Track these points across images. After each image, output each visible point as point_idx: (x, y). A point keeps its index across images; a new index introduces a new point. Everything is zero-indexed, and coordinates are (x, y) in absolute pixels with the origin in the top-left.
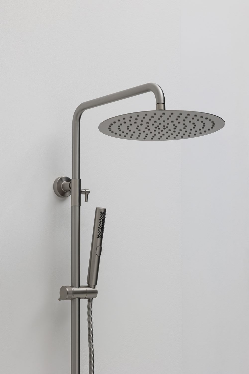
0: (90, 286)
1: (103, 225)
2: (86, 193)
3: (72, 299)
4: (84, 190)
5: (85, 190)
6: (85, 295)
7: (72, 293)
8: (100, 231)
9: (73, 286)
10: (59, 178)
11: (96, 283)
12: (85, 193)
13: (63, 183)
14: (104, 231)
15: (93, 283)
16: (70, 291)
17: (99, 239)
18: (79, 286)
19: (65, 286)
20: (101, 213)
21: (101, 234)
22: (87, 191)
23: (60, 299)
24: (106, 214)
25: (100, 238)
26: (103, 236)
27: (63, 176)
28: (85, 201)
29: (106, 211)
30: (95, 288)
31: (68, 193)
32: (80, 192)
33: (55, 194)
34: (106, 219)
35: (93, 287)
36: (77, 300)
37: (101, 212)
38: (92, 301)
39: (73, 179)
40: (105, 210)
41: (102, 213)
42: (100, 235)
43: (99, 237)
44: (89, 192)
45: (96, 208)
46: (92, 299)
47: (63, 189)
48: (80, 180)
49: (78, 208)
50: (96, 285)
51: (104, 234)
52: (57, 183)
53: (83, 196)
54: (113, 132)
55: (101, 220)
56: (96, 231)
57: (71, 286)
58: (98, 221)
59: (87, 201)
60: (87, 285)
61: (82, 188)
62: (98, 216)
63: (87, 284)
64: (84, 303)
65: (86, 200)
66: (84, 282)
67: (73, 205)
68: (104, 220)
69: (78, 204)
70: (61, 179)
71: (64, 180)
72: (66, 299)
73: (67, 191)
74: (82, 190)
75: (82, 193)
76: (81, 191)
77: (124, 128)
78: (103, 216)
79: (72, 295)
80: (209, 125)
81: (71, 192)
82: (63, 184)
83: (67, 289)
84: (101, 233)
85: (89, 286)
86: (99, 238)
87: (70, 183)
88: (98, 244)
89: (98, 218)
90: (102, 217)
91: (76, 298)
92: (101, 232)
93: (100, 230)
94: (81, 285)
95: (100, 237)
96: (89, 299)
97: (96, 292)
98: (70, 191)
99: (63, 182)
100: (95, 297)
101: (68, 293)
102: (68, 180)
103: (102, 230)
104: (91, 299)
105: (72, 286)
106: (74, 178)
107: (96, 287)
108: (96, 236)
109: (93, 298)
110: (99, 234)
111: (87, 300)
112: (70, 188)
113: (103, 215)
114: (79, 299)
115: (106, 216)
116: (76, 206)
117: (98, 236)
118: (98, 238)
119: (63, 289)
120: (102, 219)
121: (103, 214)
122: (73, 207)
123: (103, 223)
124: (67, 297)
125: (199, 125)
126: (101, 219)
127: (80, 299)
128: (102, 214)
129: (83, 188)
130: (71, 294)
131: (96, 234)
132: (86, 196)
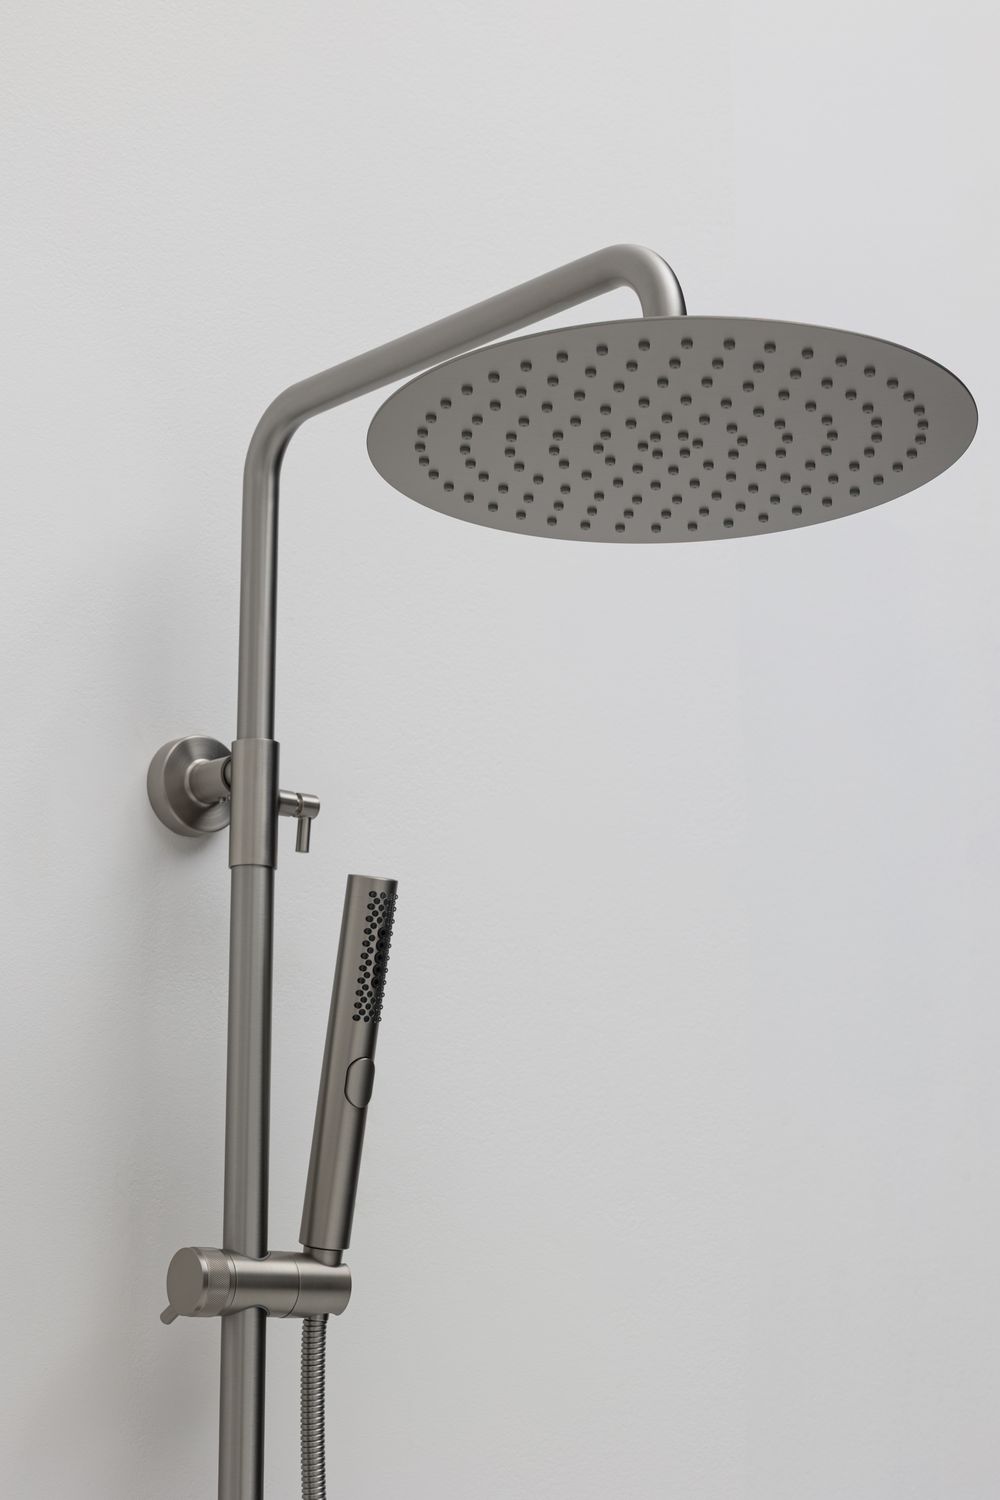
0: (316, 1253)
1: (382, 958)
2: (304, 811)
3: (229, 1315)
4: (295, 798)
5: (299, 796)
6: (288, 1299)
7: (227, 1281)
8: (366, 987)
9: (235, 1249)
10: (173, 743)
11: (345, 1242)
12: (299, 811)
13: (190, 768)
14: (386, 989)
15: (332, 1242)
16: (216, 1274)
17: (362, 1027)
18: (263, 1253)
19: (196, 1249)
20: (371, 900)
21: (373, 1001)
22: (305, 799)
23: (168, 1317)
24: (398, 904)
25: (366, 1019)
27: (190, 735)
28: (299, 849)
29: (399, 892)
30: (337, 1263)
31: (217, 815)
32: (276, 805)
33: (156, 819)
34: (395, 928)
35: (328, 1257)
36: (251, 1317)
37: (372, 894)
38: (324, 1327)
39: (242, 741)
40: (392, 885)
41: (378, 896)
42: (368, 1007)
43: (362, 1012)
44: (316, 807)
45: (351, 878)
46: (326, 1317)
47: (196, 797)
48: (275, 748)
49: (261, 874)
50: (345, 1251)
51: (385, 1001)
52: (165, 763)
53: (287, 825)
54: (434, 473)
55: (375, 932)
56: (350, 985)
57: (222, 1248)
58: (356, 936)
59: (307, 851)
60: (300, 1249)
61: (282, 784)
62: (360, 911)
63: (303, 1246)
64: (285, 1336)
65: (302, 844)
66: (285, 1232)
67: (238, 861)
68: (386, 933)
69: (262, 856)
70: (184, 749)
71: (196, 750)
72: (197, 1312)
73: (214, 804)
74: (283, 795)
75: (283, 807)
76: (280, 798)
78: (380, 915)
79: (224, 1292)
81: (230, 805)
82: (192, 771)
83: (205, 1264)
84: (370, 994)
85: (308, 1256)
86: (362, 1017)
87: (229, 761)
88: (358, 1049)
89: (358, 924)
90: (379, 920)
91: (244, 1309)
92: (370, 989)
93: (368, 982)
94: (270, 1248)
95: (367, 1014)
96: (308, 1321)
97: (343, 1286)
98: (224, 799)
99: (190, 760)
100: (338, 1312)
101: (207, 1281)
102: (216, 750)
103: (379, 983)
104: (319, 1318)
105: (228, 1251)
106: (244, 732)
107: (343, 1262)
108: (347, 1009)
109: (331, 1315)
110: (364, 1000)
111: (299, 1322)
112: (228, 785)
113: (381, 908)
114: (263, 1314)
115: (396, 916)
116: (253, 865)
117: (357, 1012)
118: (356, 1018)
119: (185, 1261)
120: (379, 926)
121: (382, 903)
122: (240, 870)
123: (384, 945)
124: (203, 1300)
125: (853, 432)
126: (374, 926)
127: (268, 1318)
128: (377, 901)
129: (288, 788)
130: (221, 1287)
131: (348, 998)
132: (301, 824)
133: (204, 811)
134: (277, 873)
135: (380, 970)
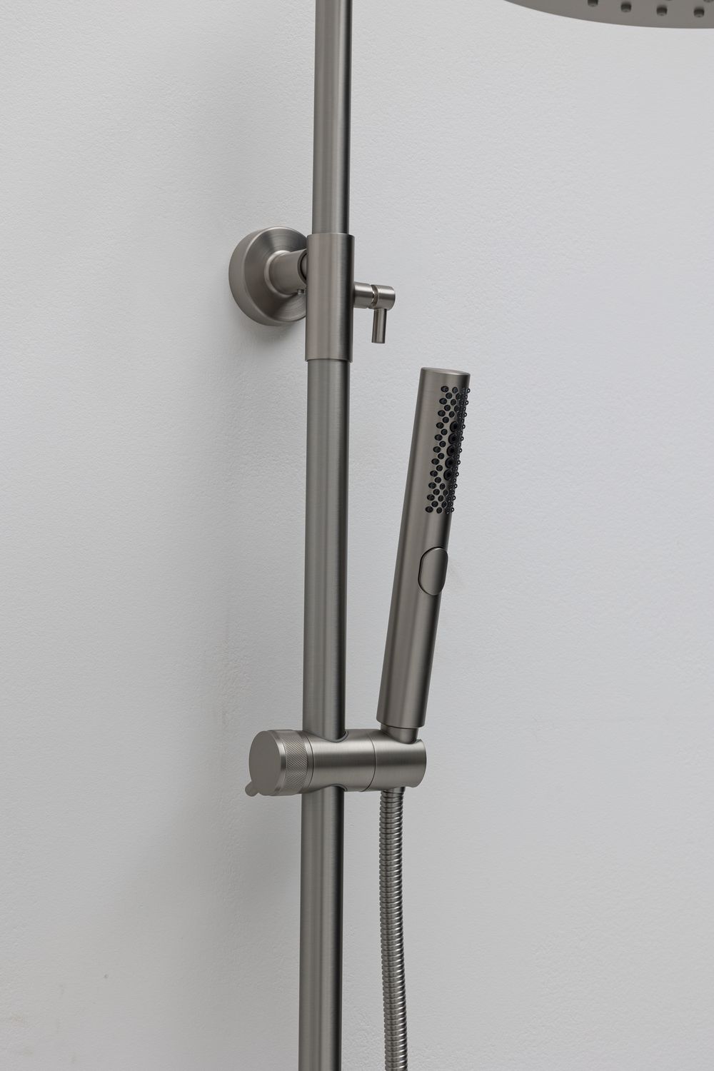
0: (392, 731)
1: (454, 451)
2: (380, 303)
3: (307, 792)
4: (370, 290)
5: (374, 287)
6: (366, 775)
7: (304, 763)
8: (438, 480)
9: (313, 730)
10: (255, 234)
11: (420, 721)
12: (375, 303)
13: (271, 258)
14: (459, 480)
15: (408, 721)
16: (293, 757)
17: (435, 518)
18: (341, 734)
19: (273, 732)
20: (444, 395)
21: (445, 493)
22: (380, 291)
23: (251, 791)
24: (470, 397)
25: (439, 511)
26: (456, 504)
27: (272, 227)
28: (375, 340)
29: (471, 385)
30: (413, 740)
31: (295, 308)
32: (351, 297)
33: (238, 307)
34: (467, 421)
35: (405, 735)
36: (330, 794)
37: (444, 389)
38: (401, 798)
39: (317, 236)
40: (464, 379)
41: (450, 391)
42: (441, 499)
43: (435, 504)
44: (391, 298)
45: (424, 372)
46: (403, 789)
47: (276, 289)
48: (349, 241)
49: (336, 368)
50: (420, 729)
51: (457, 492)
52: (246, 254)
53: (363, 318)
55: (447, 426)
56: (423, 478)
57: (301, 729)
58: (429, 431)
59: (384, 342)
60: (378, 726)
61: (358, 276)
62: (433, 407)
63: (380, 724)
65: (379, 335)
67: (314, 356)
68: (458, 427)
69: (337, 351)
70: (266, 240)
71: (277, 241)
72: (277, 792)
73: (295, 294)
74: (358, 288)
75: (358, 299)
76: (354, 291)
78: (452, 409)
79: (303, 773)
81: (305, 291)
82: (273, 261)
83: (282, 748)
84: (442, 486)
85: (385, 733)
86: (435, 509)
87: (305, 255)
88: (432, 539)
89: (431, 418)
90: (452, 415)
91: (322, 788)
92: (443, 481)
93: (441, 474)
94: (349, 725)
95: (440, 505)
96: (387, 793)
97: (419, 760)
98: (303, 291)
99: (272, 251)
100: (415, 783)
101: (284, 764)
102: (299, 242)
103: (451, 475)
104: (397, 791)
105: (306, 733)
106: (319, 227)
107: (418, 738)
108: (420, 501)
109: (407, 789)
110: (437, 492)
111: (377, 795)
112: (304, 277)
113: (453, 402)
114: (340, 792)
115: (468, 409)
116: (329, 359)
117: (429, 503)
118: (429, 510)
119: (265, 742)
120: (451, 420)
121: (454, 397)
122: (316, 365)
123: (456, 439)
124: (282, 781)
126: (446, 420)
127: (345, 793)
128: (449, 396)
129: (363, 279)
130: (298, 768)
131: (421, 490)
132: (376, 315)
133: (284, 302)
134: (352, 366)
135: (453, 463)
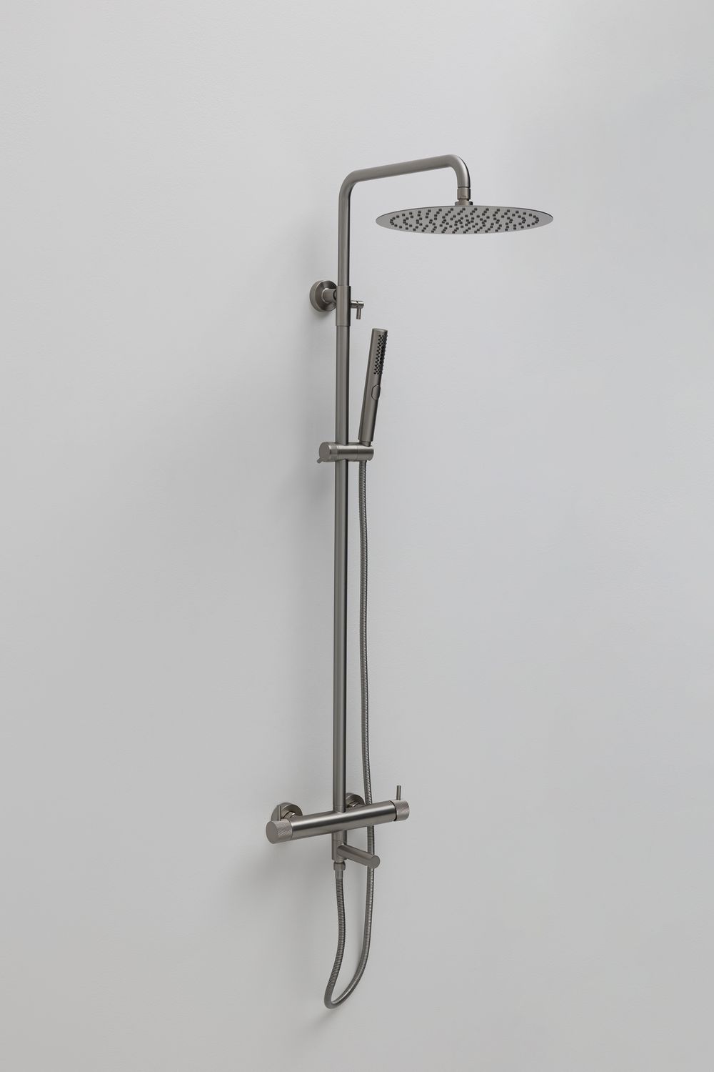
0: (363, 443)
1: (383, 355)
2: (359, 306)
3: (337, 461)
5: (357, 302)
6: (355, 456)
7: (337, 452)
8: (378, 364)
9: (339, 442)
10: (316, 283)
11: (372, 440)
12: (357, 307)
13: (324, 291)
14: (384, 364)
15: (368, 439)
16: (334, 450)
17: (377, 376)
18: (347, 443)
19: (327, 442)
21: (380, 368)
22: (359, 303)
23: (319, 461)
24: (388, 338)
26: (383, 371)
27: (324, 280)
28: (357, 318)
29: (388, 335)
30: (370, 446)
31: (331, 306)
32: (350, 305)
33: (312, 307)
34: (386, 345)
35: (367, 444)
36: (344, 462)
37: (380, 336)
38: (366, 464)
39: (339, 286)
40: (386, 332)
42: (378, 370)
44: (363, 305)
45: (373, 330)
46: (366, 461)
47: (325, 300)
48: (350, 288)
49: (346, 328)
50: (372, 442)
51: (384, 368)
52: (315, 290)
53: (354, 311)
54: (396, 226)
55: (380, 347)
56: (373, 364)
57: (335, 442)
58: (375, 349)
59: (360, 319)
60: (358, 441)
61: (352, 299)
62: (376, 341)
64: (354, 467)
65: (358, 317)
66: (354, 436)
67: (338, 325)
68: (384, 348)
69: (346, 323)
70: (322, 285)
71: (325, 285)
72: (328, 461)
73: (331, 302)
74: (352, 302)
75: (352, 306)
77: (412, 222)
78: (382, 342)
79: (336, 455)
80: (530, 220)
81: (335, 305)
83: (330, 447)
84: (379, 366)
85: (361, 443)
86: (377, 373)
87: (335, 291)
88: (376, 382)
89: (375, 345)
91: (341, 460)
93: (379, 362)
94: (350, 441)
96: (361, 462)
97: (371, 452)
98: (334, 302)
99: (324, 288)
100: (370, 460)
101: (331, 452)
102: (331, 285)
103: (382, 362)
104: (364, 462)
105: (337, 443)
106: (340, 283)
108: (372, 370)
109: (368, 461)
110: (377, 368)
111: (359, 462)
112: (335, 299)
113: (383, 340)
114: (347, 461)
115: (387, 342)
116: (343, 326)
117: (375, 371)
118: (375, 373)
119: (324, 446)
120: (382, 345)
121: (383, 338)
122: (339, 328)
123: (383, 351)
124: (330, 458)
125: (516, 220)
126: (380, 345)
127: (349, 462)
128: (381, 338)
129: (354, 299)
130: (335, 454)
131: (372, 367)
132: (358, 310)
133: (328, 305)
134: (351, 327)
135: (382, 359)
